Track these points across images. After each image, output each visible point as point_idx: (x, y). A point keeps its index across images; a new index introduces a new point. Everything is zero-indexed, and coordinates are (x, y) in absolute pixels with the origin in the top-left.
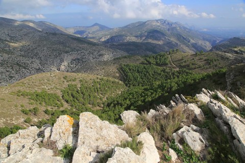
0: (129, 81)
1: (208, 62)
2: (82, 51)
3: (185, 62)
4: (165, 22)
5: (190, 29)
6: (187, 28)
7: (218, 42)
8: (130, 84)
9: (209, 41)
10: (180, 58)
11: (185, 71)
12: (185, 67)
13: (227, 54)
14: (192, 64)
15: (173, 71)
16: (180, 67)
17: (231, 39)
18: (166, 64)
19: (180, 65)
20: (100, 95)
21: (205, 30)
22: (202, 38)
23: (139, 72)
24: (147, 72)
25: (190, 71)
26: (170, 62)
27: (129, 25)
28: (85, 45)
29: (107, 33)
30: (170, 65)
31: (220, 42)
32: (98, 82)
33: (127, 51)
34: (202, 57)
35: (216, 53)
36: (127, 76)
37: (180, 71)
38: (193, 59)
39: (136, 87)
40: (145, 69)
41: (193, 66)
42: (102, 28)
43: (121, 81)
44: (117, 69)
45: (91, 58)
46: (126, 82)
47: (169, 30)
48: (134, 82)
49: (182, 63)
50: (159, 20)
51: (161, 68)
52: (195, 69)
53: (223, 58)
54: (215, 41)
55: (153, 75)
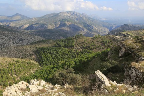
0: (43, 62)
1: (103, 43)
2: (3, 37)
3: (87, 44)
4: (74, 14)
5: (93, 19)
6: (91, 18)
7: (114, 28)
8: (43, 64)
9: (108, 28)
10: (83, 41)
11: (86, 51)
12: (86, 48)
13: (116, 37)
14: (92, 45)
15: (77, 51)
16: (83, 48)
17: (122, 26)
18: (72, 46)
19: (83, 47)
20: (14, 75)
21: (104, 19)
22: (102, 26)
23: (51, 54)
24: (58, 53)
25: (90, 51)
26: (75, 44)
27: (46, 16)
28: (6, 32)
29: (27, 22)
30: (75, 47)
31: (115, 28)
32: (13, 64)
33: (44, 36)
34: (99, 40)
35: (109, 37)
36: (41, 57)
37: (83, 51)
38: (93, 42)
39: (48, 66)
40: (56, 51)
41: (92, 47)
42: (23, 17)
43: (36, 61)
44: (34, 52)
45: (12, 43)
46: (40, 63)
47: (77, 19)
48: (47, 62)
49: (84, 45)
50: (69, 12)
51: (68, 49)
52: (94, 49)
53: (114, 40)
54: (112, 27)
55: (62, 55)
